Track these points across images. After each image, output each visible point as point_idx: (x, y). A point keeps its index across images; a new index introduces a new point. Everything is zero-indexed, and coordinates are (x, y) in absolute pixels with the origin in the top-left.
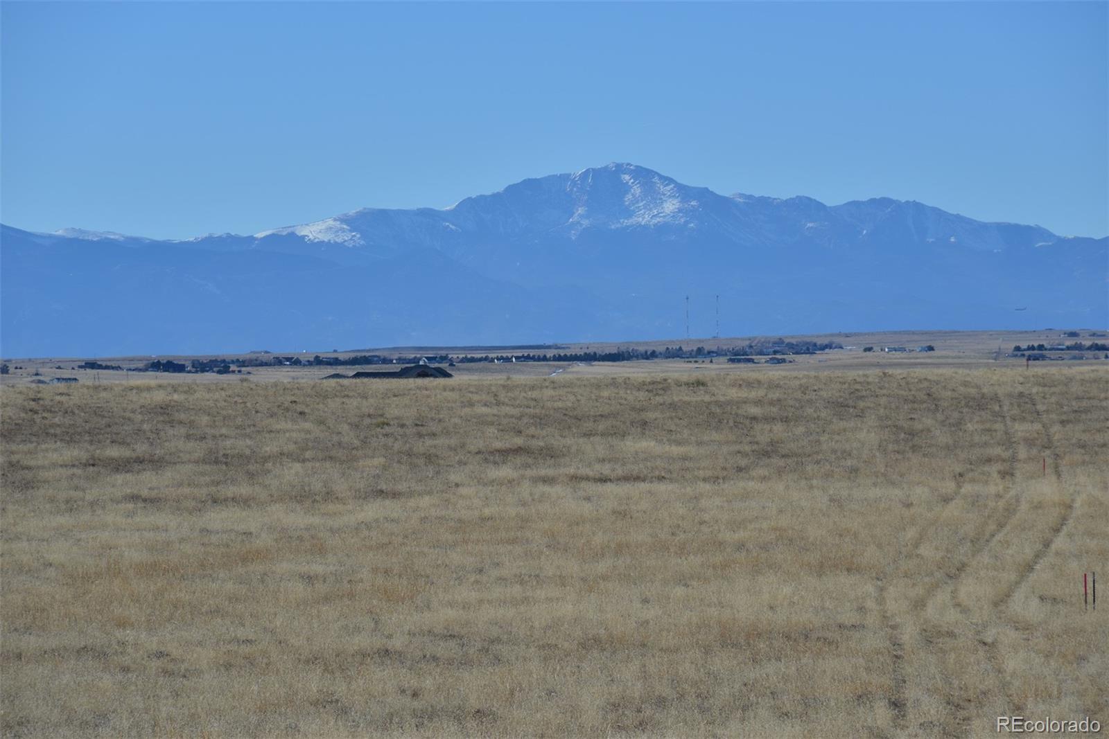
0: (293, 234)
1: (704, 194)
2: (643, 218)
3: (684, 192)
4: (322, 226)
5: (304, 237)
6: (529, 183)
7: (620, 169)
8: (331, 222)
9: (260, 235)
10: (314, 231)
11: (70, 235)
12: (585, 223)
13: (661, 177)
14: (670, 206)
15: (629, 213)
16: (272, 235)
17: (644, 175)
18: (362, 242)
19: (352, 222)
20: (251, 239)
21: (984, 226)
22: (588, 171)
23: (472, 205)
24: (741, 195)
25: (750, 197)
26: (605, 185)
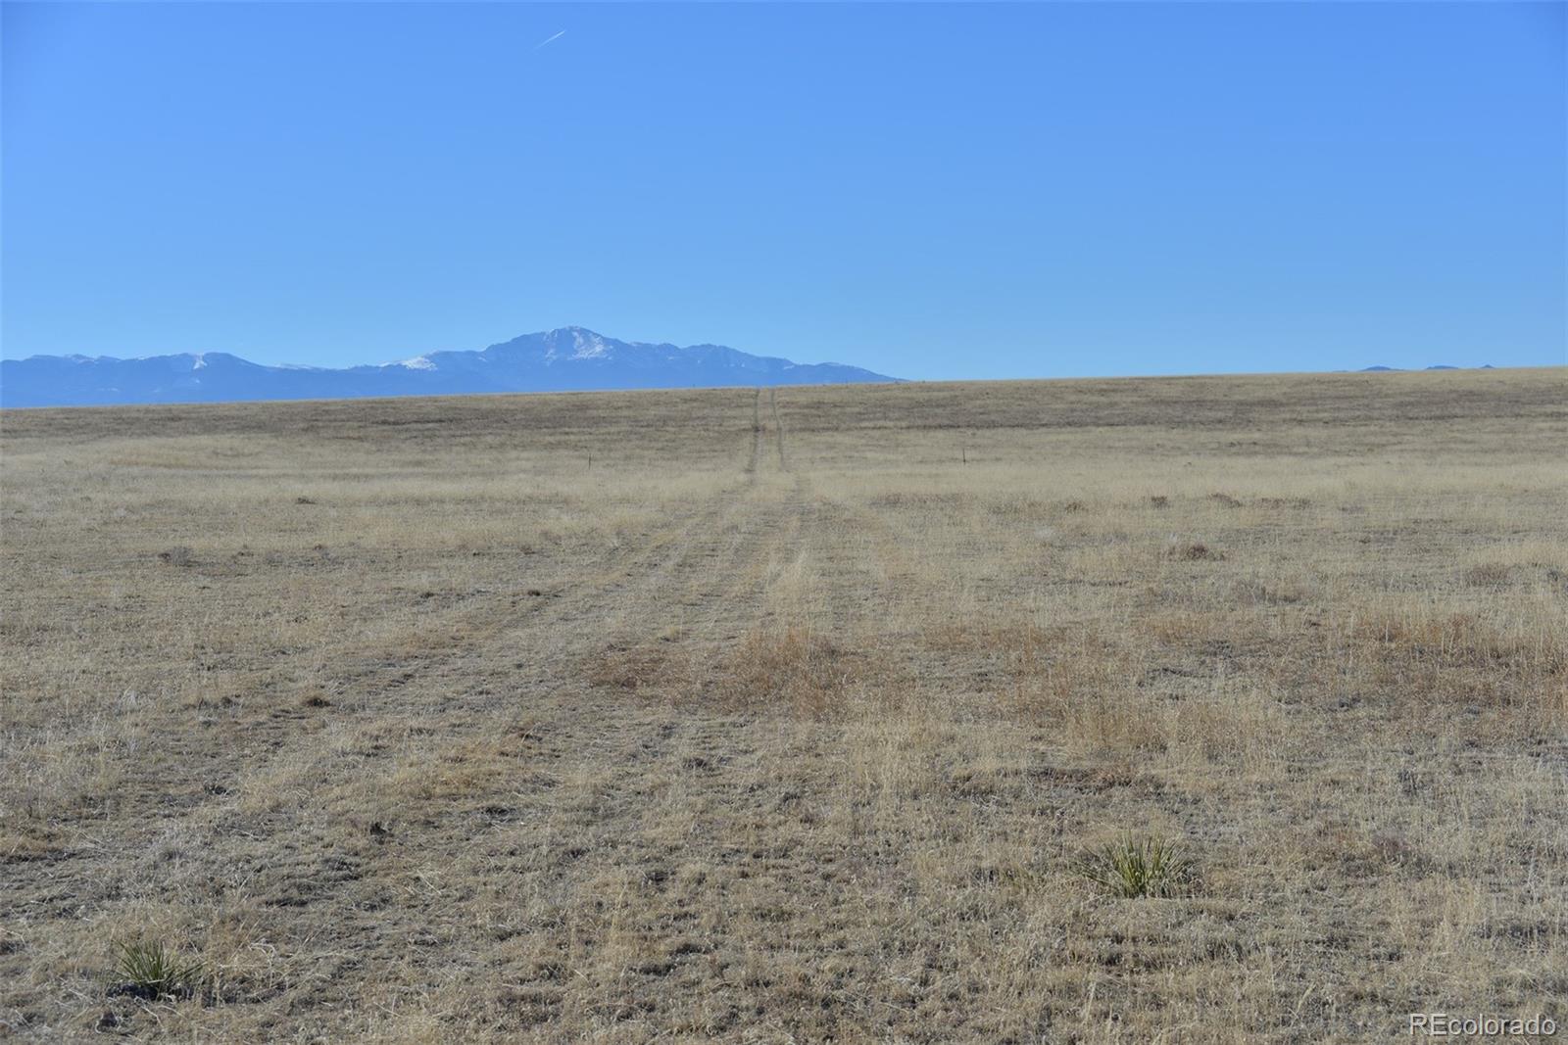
0: (399, 365)
1: (616, 342)
2: (584, 354)
3: (606, 341)
4: (415, 360)
5: (405, 366)
6: (525, 337)
7: (572, 329)
8: (419, 358)
9: (383, 365)
10: (411, 363)
11: (283, 367)
12: (555, 357)
13: (594, 334)
14: (599, 349)
15: (576, 352)
16: (389, 366)
17: (584, 332)
18: (436, 369)
19: (431, 358)
20: (378, 367)
21: (758, 359)
22: (554, 331)
23: (495, 349)
24: (635, 343)
25: (639, 344)
26: (564, 338)
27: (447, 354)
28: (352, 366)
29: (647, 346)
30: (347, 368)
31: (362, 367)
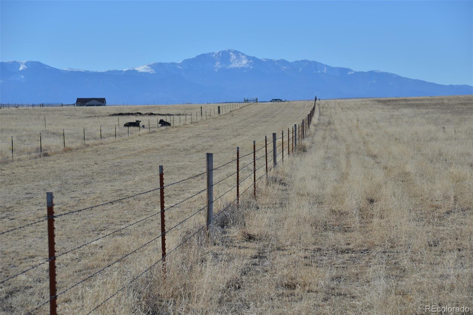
0: (134, 70)
1: (254, 58)
2: (236, 65)
3: (248, 58)
4: (143, 67)
5: (138, 70)
6: (203, 55)
7: (229, 51)
8: (145, 66)
9: (125, 70)
10: (141, 69)
11: (69, 70)
12: (220, 67)
13: (241, 53)
14: (245, 62)
15: (231, 63)
16: (128, 70)
17: (236, 53)
18: (155, 72)
19: (152, 66)
20: (122, 71)
21: (334, 68)
22: (220, 52)
23: (186, 61)
24: (265, 59)
25: (267, 59)
26: (225, 56)
27: (160, 64)
28: (107, 70)
29: (271, 61)
30: (104, 71)
31: (112, 71)
